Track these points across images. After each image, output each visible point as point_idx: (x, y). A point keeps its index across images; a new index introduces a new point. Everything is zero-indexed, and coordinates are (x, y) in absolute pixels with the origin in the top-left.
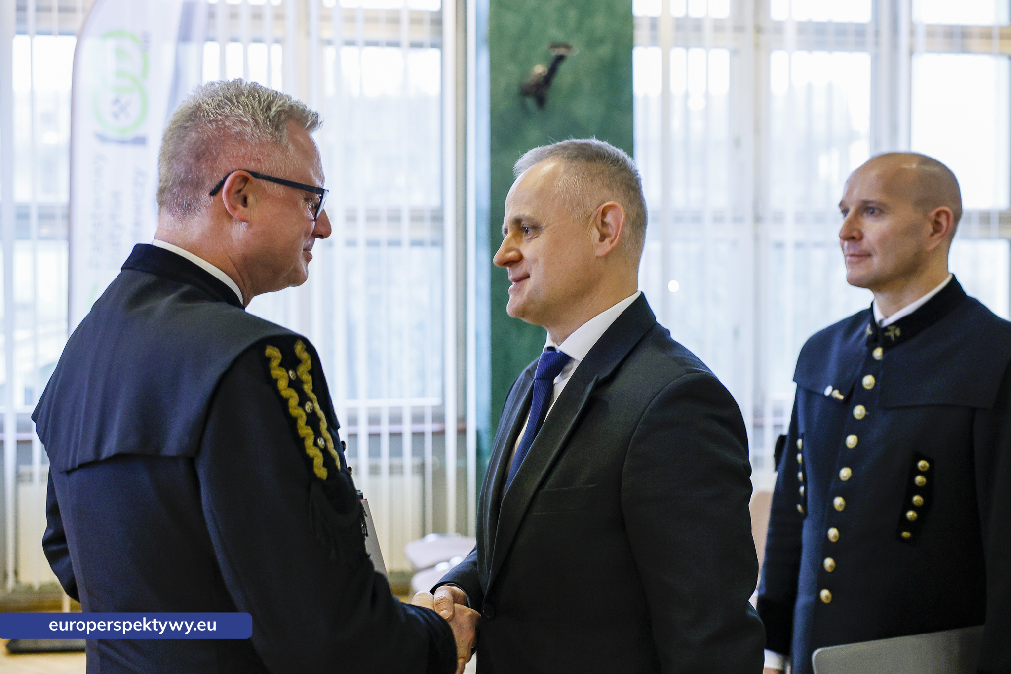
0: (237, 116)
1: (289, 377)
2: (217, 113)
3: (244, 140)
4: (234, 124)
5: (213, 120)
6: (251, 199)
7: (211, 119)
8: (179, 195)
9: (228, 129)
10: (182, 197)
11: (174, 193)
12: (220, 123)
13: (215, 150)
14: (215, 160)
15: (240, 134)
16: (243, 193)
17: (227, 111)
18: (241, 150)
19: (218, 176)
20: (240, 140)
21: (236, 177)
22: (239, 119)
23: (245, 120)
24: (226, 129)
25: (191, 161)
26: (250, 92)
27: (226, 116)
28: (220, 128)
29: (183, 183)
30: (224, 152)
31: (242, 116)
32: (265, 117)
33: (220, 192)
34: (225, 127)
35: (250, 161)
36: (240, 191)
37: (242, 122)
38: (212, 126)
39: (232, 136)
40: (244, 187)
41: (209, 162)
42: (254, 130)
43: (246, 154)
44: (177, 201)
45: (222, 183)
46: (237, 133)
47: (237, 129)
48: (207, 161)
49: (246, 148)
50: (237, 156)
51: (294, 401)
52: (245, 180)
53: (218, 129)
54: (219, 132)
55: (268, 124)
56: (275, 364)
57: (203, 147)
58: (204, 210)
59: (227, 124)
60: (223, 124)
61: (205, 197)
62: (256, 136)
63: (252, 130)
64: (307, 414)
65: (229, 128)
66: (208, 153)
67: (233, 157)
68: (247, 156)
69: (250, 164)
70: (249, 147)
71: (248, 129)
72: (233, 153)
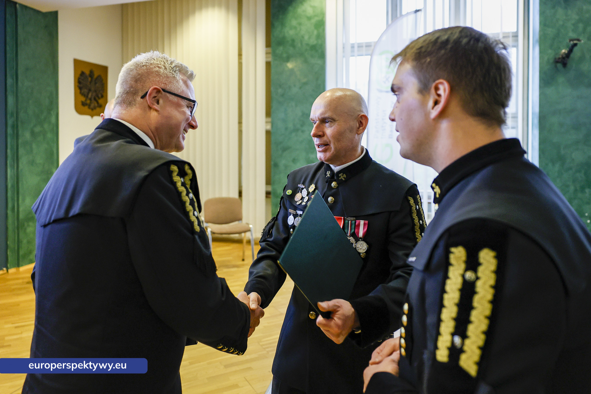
1: (181, 181)
3: (159, 75)
4: (155, 67)
6: (161, 101)
8: (125, 98)
10: (127, 99)
11: (123, 97)
13: (145, 78)
14: (144, 82)
15: (158, 72)
16: (157, 98)
17: (152, 62)
18: (157, 78)
19: (145, 89)
20: (157, 75)
21: (155, 89)
22: (157, 66)
25: (133, 82)
29: (128, 93)
30: (149, 79)
31: (158, 64)
33: (146, 97)
36: (155, 97)
37: (159, 67)
38: (144, 67)
39: (153, 72)
40: (158, 95)
42: (164, 71)
43: (159, 80)
44: (124, 101)
45: (147, 92)
46: (156, 71)
47: (157, 69)
48: (141, 82)
51: (184, 193)
52: (159, 92)
54: (147, 70)
56: (175, 174)
57: (139, 76)
58: (137, 105)
60: (149, 67)
61: (139, 99)
64: (190, 200)
65: (152, 68)
66: (141, 79)
67: (153, 81)
68: (160, 81)
69: (161, 85)
70: (161, 78)
71: (162, 70)
72: (153, 80)
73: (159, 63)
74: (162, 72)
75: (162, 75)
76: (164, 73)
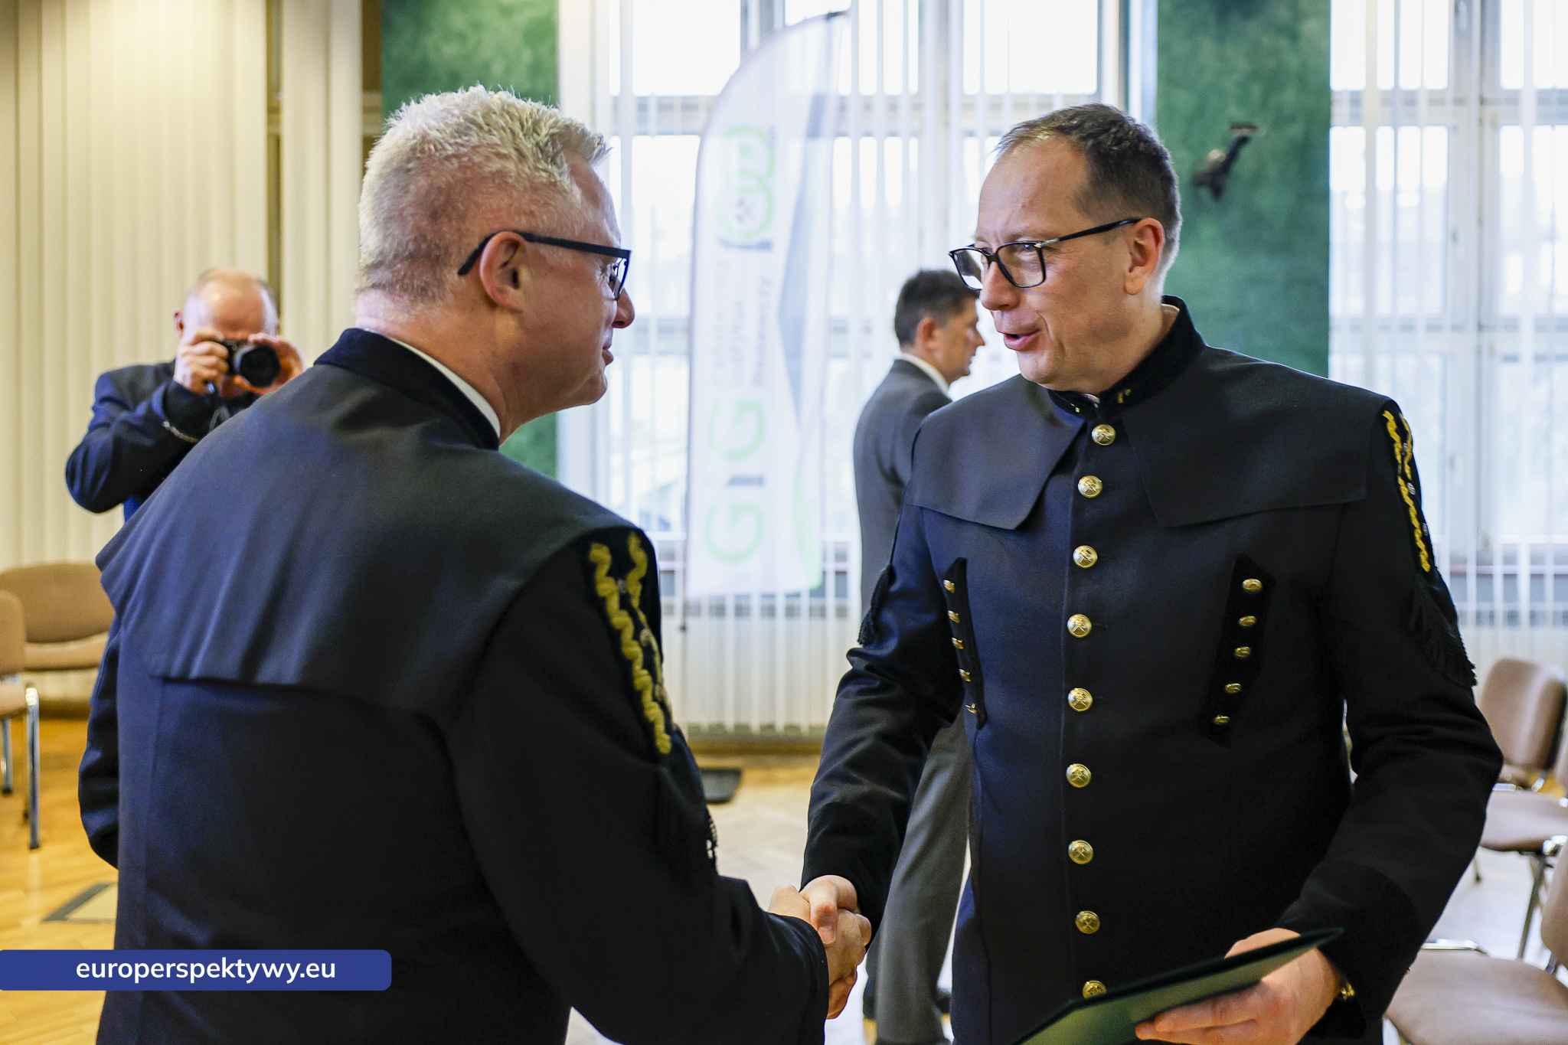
0: (489, 145)
1: (618, 590)
2: (457, 143)
3: (506, 183)
4: (488, 158)
5: (455, 156)
6: (524, 275)
7: (450, 153)
8: (405, 275)
9: (479, 168)
10: (412, 278)
11: (399, 271)
12: (465, 159)
13: (462, 202)
14: (462, 218)
15: (501, 174)
16: (510, 267)
17: (475, 140)
18: (503, 200)
19: (470, 244)
20: (499, 184)
21: (502, 242)
22: (494, 151)
23: (504, 151)
24: (475, 168)
25: (424, 223)
26: (503, 109)
27: (474, 148)
28: (466, 167)
29: (412, 257)
30: (477, 205)
31: (499, 145)
32: (533, 144)
33: (474, 268)
34: (474, 164)
35: (519, 215)
36: (505, 264)
37: (499, 155)
38: (452, 164)
39: (486, 178)
40: (512, 256)
41: (454, 223)
43: (511, 205)
44: (403, 284)
45: (477, 254)
46: (493, 174)
47: (496, 165)
48: (450, 220)
49: (510, 196)
50: (499, 209)
51: (629, 633)
52: (514, 245)
53: (462, 168)
54: (465, 173)
55: (540, 156)
56: (602, 573)
57: (442, 199)
58: (450, 297)
59: (477, 159)
60: (470, 159)
61: (452, 276)
62: (525, 176)
63: (517, 166)
64: (644, 650)
65: (480, 165)
66: (449, 210)
67: (492, 211)
68: (513, 208)
69: (520, 220)
70: (515, 194)
71: (510, 166)
72: (491, 205)
73: (499, 142)
74: (512, 174)
75: (516, 184)
76: (519, 175)
